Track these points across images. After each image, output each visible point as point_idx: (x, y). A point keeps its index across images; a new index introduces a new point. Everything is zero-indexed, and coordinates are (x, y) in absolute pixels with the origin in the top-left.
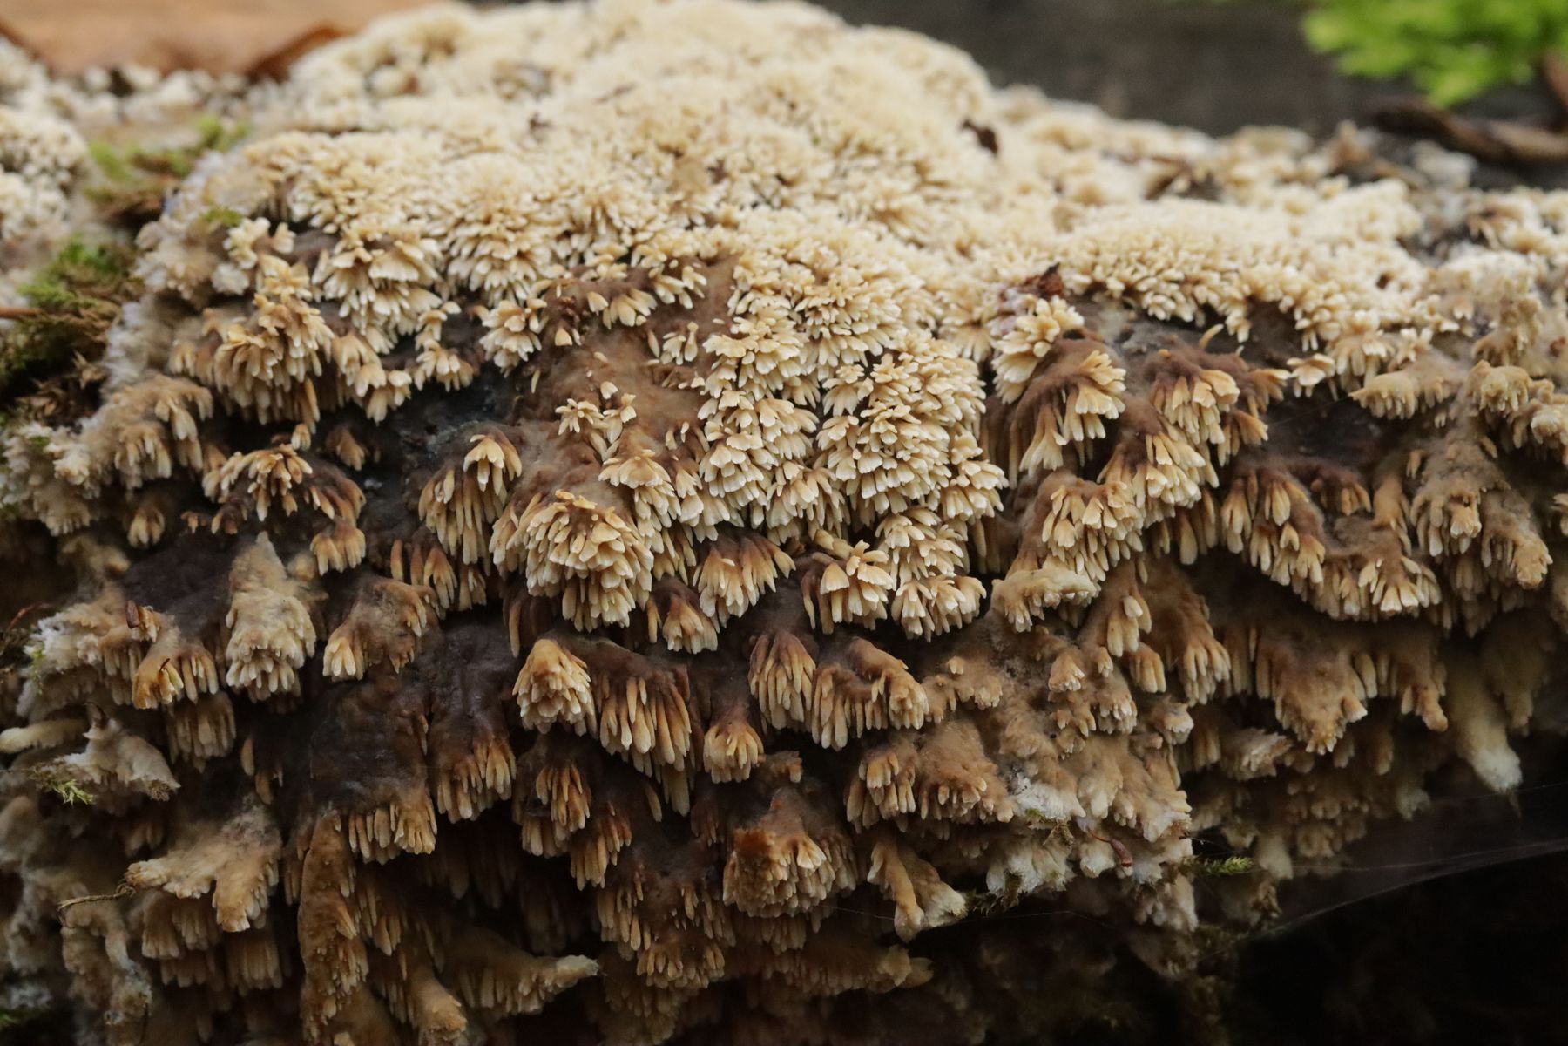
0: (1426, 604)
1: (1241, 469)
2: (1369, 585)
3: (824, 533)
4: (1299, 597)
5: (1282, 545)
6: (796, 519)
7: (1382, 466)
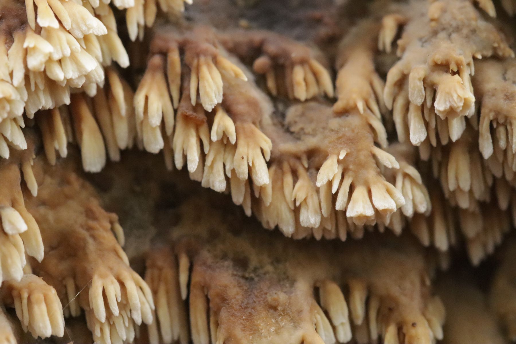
0: (409, 212)
1: (158, 43)
2: (330, 184)
4: (241, 208)
5: (214, 138)
7: (346, 40)
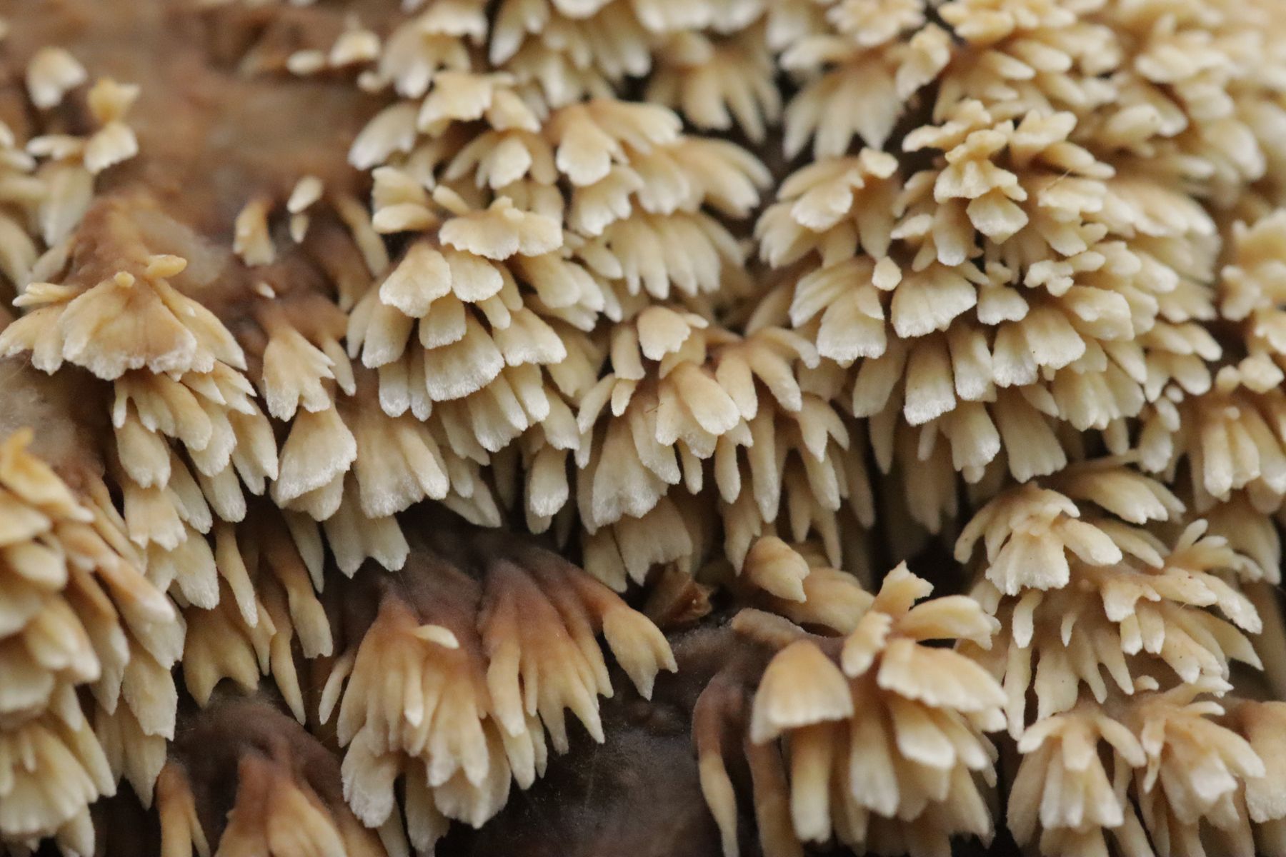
3: (776, 545)
6: (677, 493)
